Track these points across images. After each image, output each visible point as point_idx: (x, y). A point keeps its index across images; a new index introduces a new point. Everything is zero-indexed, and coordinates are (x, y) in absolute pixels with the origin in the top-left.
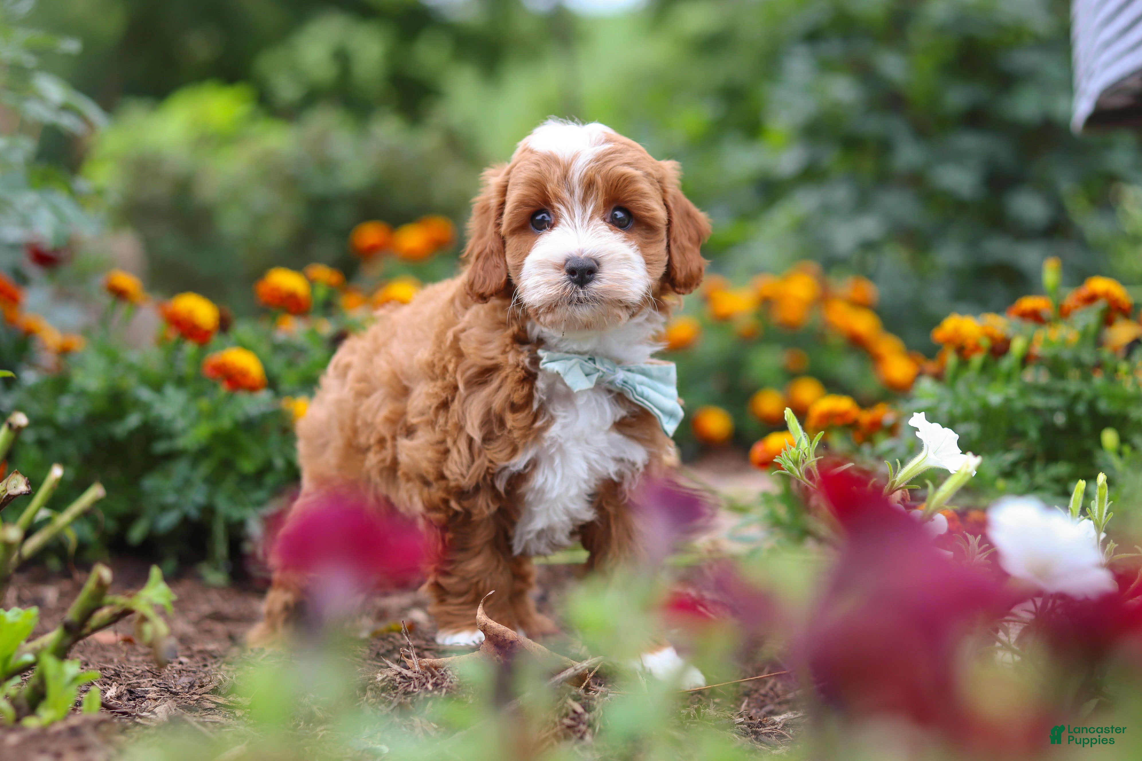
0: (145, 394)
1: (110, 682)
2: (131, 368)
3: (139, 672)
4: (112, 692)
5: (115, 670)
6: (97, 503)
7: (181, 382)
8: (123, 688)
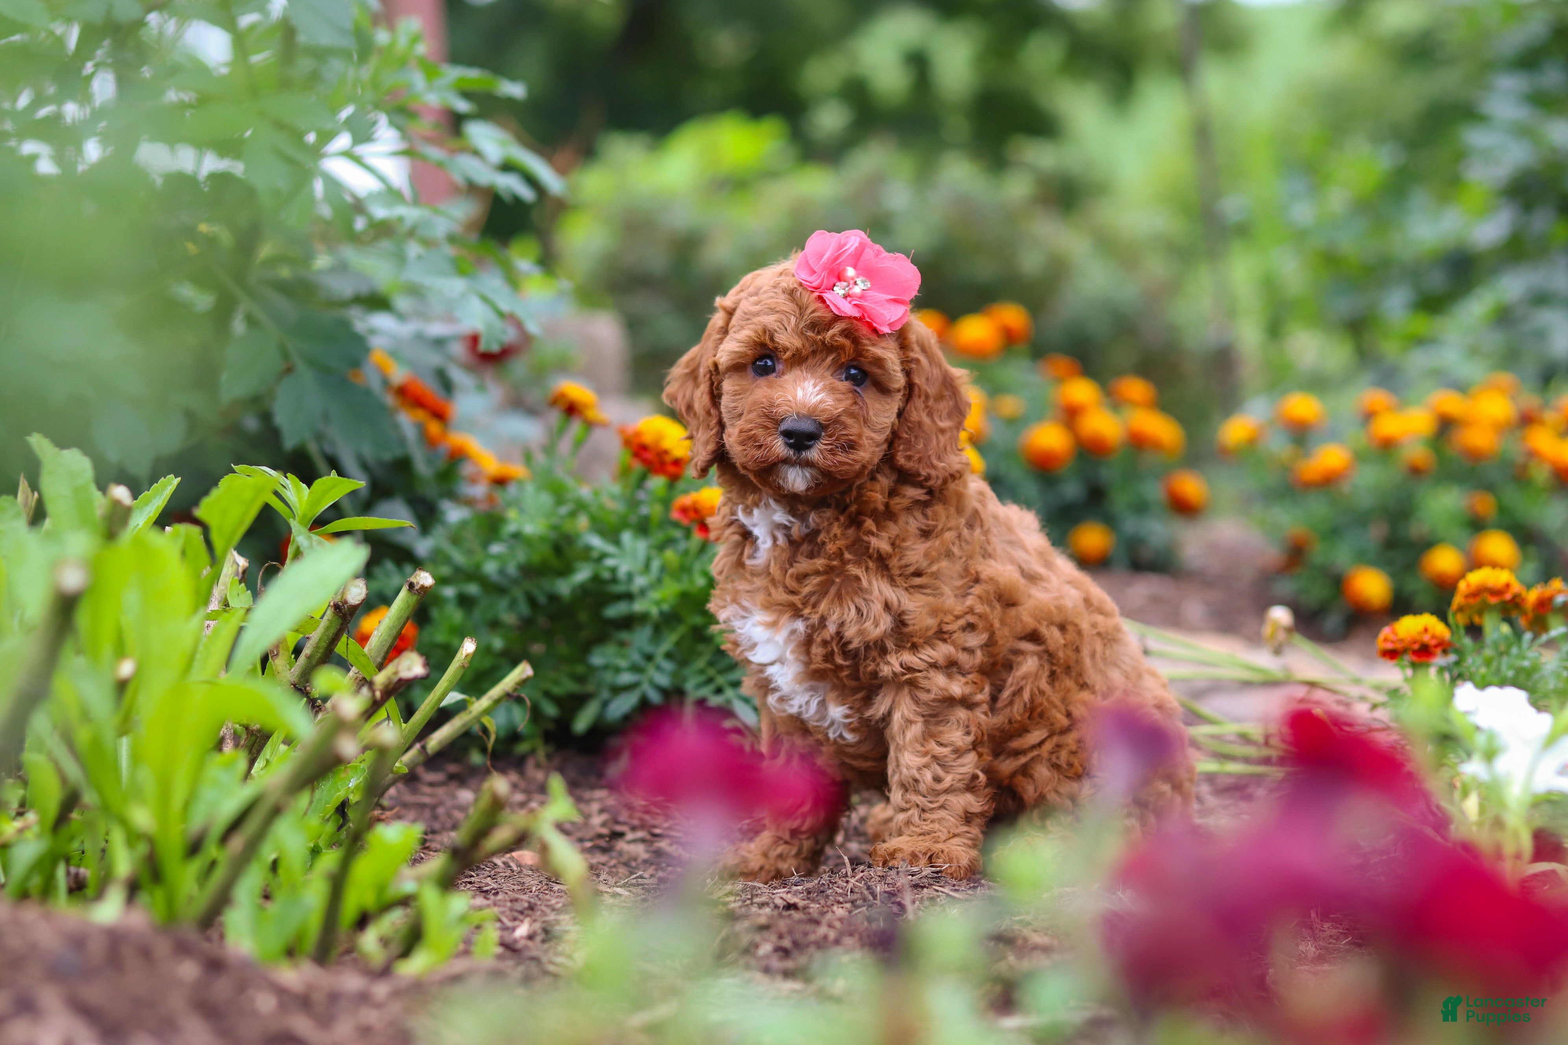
0: (596, 542)
1: (521, 917)
2: (580, 506)
3: (560, 905)
4: (522, 930)
5: (529, 902)
6: (523, 683)
7: (643, 528)
8: (537, 926)
